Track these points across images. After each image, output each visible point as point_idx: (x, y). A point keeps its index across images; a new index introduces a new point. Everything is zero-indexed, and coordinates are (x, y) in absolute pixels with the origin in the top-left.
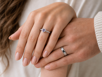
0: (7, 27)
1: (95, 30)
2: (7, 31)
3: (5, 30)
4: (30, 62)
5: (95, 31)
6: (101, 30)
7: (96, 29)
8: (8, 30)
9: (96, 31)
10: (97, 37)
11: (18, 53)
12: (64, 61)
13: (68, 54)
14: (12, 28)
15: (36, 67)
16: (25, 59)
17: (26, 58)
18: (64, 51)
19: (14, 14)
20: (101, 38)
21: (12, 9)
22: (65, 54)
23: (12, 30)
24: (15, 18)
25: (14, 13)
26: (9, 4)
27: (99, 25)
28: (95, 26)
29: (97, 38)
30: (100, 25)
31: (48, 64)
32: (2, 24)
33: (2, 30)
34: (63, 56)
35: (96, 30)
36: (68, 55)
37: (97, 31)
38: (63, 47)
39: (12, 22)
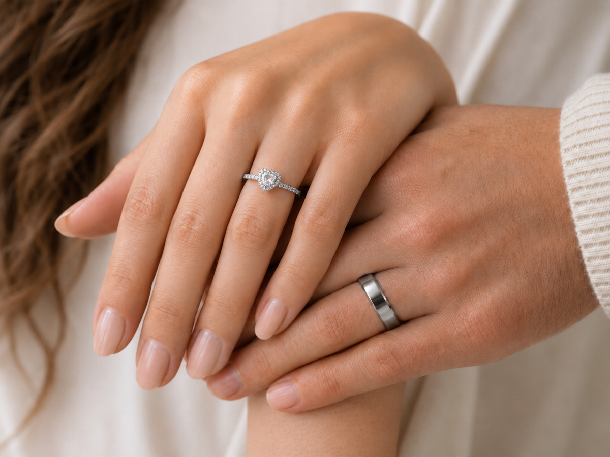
0: (45, 157)
1: (567, 181)
2: (40, 182)
3: (27, 177)
4: (184, 363)
5: (569, 188)
6: (603, 184)
7: (571, 176)
8: (51, 176)
9: (574, 190)
10: (576, 223)
11: (109, 311)
12: (380, 359)
13: (404, 316)
14: (69, 165)
15: (216, 394)
16: (152, 346)
17: (157, 339)
18: (378, 301)
19: (82, 84)
20: (602, 229)
21: (72, 49)
22: (387, 315)
23: (69, 176)
24: (86, 108)
25: (80, 78)
26: (53, 22)
27: (592, 157)
28: (565, 157)
29: (577, 230)
30: (600, 155)
31: (288, 378)
32: (14, 143)
33: (10, 177)
34: (376, 326)
35: (570, 183)
36: (400, 323)
37: (580, 188)
38: (374, 274)
39: (70, 127)
